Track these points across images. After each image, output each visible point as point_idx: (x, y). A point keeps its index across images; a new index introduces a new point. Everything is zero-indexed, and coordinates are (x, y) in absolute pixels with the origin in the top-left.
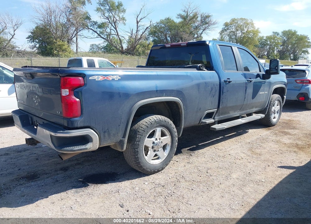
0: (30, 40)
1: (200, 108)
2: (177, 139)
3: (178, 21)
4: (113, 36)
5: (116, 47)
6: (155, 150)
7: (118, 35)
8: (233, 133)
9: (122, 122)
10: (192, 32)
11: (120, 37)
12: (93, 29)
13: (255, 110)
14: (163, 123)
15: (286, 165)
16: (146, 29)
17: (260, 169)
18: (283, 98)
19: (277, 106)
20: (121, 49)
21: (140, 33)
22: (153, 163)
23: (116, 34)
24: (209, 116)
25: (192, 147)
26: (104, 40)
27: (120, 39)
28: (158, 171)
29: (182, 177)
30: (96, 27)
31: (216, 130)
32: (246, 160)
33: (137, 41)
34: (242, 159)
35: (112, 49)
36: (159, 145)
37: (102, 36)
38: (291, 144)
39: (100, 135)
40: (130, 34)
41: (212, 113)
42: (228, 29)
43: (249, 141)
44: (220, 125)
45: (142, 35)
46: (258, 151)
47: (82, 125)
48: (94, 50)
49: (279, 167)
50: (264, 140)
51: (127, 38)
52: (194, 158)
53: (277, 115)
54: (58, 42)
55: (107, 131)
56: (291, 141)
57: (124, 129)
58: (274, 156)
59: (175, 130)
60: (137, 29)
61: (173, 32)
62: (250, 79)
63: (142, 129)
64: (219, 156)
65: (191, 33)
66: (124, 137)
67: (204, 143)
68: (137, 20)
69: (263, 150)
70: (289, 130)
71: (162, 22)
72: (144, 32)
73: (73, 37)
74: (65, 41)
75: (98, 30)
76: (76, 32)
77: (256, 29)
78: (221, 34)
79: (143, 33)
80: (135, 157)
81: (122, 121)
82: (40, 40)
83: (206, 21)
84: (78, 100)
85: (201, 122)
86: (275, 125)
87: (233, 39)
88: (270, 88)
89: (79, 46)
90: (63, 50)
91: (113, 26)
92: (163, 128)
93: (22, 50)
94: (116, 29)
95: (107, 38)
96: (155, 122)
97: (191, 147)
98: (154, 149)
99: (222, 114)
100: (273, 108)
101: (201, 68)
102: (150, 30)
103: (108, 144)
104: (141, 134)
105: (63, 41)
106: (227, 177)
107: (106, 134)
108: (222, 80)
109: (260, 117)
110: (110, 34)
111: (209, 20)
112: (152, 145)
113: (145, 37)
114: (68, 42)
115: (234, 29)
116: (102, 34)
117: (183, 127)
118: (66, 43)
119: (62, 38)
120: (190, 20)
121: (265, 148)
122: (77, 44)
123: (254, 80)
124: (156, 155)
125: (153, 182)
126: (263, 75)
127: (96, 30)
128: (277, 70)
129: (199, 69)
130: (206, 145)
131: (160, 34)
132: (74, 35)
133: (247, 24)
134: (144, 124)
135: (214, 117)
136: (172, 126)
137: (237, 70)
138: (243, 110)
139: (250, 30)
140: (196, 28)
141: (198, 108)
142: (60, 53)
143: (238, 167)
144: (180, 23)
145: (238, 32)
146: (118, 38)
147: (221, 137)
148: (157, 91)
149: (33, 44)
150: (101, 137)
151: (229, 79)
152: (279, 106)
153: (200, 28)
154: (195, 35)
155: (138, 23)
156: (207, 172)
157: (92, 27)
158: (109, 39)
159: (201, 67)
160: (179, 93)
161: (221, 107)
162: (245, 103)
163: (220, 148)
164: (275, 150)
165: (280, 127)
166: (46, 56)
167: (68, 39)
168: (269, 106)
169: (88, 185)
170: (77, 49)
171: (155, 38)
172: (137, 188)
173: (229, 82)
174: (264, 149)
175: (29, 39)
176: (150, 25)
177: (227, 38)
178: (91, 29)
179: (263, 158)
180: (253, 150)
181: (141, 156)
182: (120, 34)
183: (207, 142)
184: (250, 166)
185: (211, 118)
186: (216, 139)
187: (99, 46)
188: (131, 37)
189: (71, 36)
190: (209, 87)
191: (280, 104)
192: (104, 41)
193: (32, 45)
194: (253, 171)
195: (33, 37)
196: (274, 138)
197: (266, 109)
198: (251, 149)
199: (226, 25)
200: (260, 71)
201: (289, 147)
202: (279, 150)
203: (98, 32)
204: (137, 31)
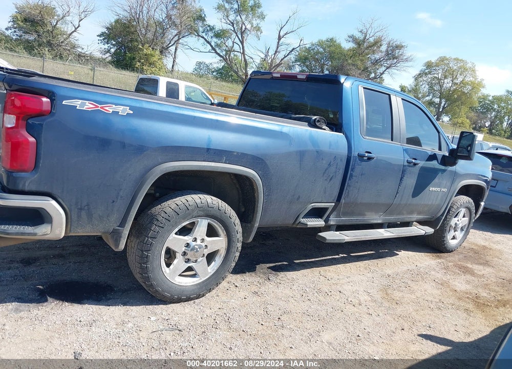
0: (104, 39)
1: (299, 196)
2: (239, 245)
3: (347, 46)
4: (236, 53)
5: (236, 73)
6: (189, 259)
7: (243, 53)
8: (369, 252)
9: (121, 197)
10: (367, 68)
11: (247, 58)
12: (206, 37)
13: (415, 217)
14: (212, 212)
15: (437, 334)
16: (291, 51)
17: (383, 333)
18: (477, 206)
19: (464, 217)
20: (244, 77)
21: (280, 56)
22: (179, 283)
23: (242, 52)
24: (317, 213)
25: (280, 263)
26: (219, 58)
27: (245, 60)
28: (188, 299)
29: (226, 318)
30: (211, 34)
31: (327, 242)
32: (365, 309)
33: (274, 67)
34: (360, 305)
35: (231, 75)
36: (197, 251)
37: (218, 51)
38: (467, 293)
39: (71, 213)
40: (264, 56)
41: (325, 209)
42: (430, 73)
43: (389, 272)
44: (338, 233)
45: (282, 60)
46: (397, 295)
47: (34, 188)
48: (201, 72)
49: (420, 335)
50: (418, 275)
51: (258, 61)
52: (272, 286)
53: (459, 235)
54: (145, 50)
55: (86, 208)
56: (469, 287)
57: (123, 210)
58: (422, 312)
59: (239, 228)
60: (278, 47)
61: (335, 63)
62: (415, 159)
63: (166, 216)
64: (319, 291)
65: (365, 69)
66: (122, 224)
67: (305, 261)
68: (279, 34)
69: (407, 295)
70: (474, 265)
71: (320, 44)
72: (288, 55)
73: (170, 45)
74: (156, 49)
75: (214, 41)
76: (176, 38)
77: (479, 80)
78: (416, 79)
79: (285, 57)
80: (141, 266)
81: (121, 193)
82: (118, 43)
83: (394, 55)
84: (32, 139)
85: (297, 222)
86: (452, 251)
87: (435, 90)
88: (452, 183)
89: (177, 60)
90: (150, 64)
91: (238, 37)
92: (213, 221)
93: (87, 53)
94: (242, 43)
95: (226, 56)
96: (196, 207)
97: (277, 264)
98: (186, 257)
99: (345, 214)
100: (454, 221)
101: (318, 124)
102: (299, 54)
103: (87, 232)
104: (161, 225)
105: (153, 49)
106: (310, 337)
107: (83, 213)
108: (355, 153)
109: (422, 232)
110: (230, 51)
111: (400, 53)
112: (184, 249)
113: (288, 64)
114: (161, 52)
115: (440, 75)
116: (219, 49)
117: (257, 225)
118: (158, 52)
119: (152, 43)
120: (367, 48)
121: (413, 292)
122: (175, 57)
123: (421, 163)
124: (190, 269)
125: (167, 318)
126: (444, 156)
127: (209, 40)
128: (470, 152)
129: (313, 125)
130: (307, 264)
131: (313, 62)
132: (172, 43)
133: (464, 70)
134: (172, 208)
135: (329, 216)
136: (233, 220)
137: (392, 140)
138: (391, 214)
139: (467, 79)
140: (376, 62)
141: (294, 195)
142: (145, 68)
143: (342, 320)
144: (350, 50)
145: (446, 80)
146: (243, 59)
147: (342, 255)
148: (208, 150)
149: (106, 46)
150: (71, 216)
151: (370, 153)
152: (466, 219)
153: (382, 63)
154: (371, 73)
155: (280, 38)
156: (279, 318)
157: (204, 35)
158: (228, 57)
159: (318, 121)
160: (255, 161)
161: (343, 201)
162: (397, 201)
163: (329, 275)
164: (430, 299)
165: (461, 256)
166: (122, 68)
167: (163, 47)
168: (446, 215)
169: (46, 301)
170: (173, 66)
171: (305, 68)
172: (130, 325)
173: (370, 159)
174: (411, 293)
175: (102, 38)
176: (300, 46)
177: (425, 88)
178: (203, 37)
179: (399, 310)
180: (389, 292)
181: (155, 266)
182: (247, 51)
183: (313, 260)
184: (367, 321)
185: (321, 218)
186: (330, 257)
187: (210, 67)
188: (265, 60)
189: (168, 43)
190: (324, 162)
191: (469, 216)
192: (220, 60)
193: (105, 49)
194: (369, 333)
195: (109, 35)
196: (439, 275)
197: (439, 219)
198: (385, 290)
199: (429, 65)
200: (440, 149)
201: (460, 299)
202: (438, 301)
203: (213, 44)
204: (276, 52)
